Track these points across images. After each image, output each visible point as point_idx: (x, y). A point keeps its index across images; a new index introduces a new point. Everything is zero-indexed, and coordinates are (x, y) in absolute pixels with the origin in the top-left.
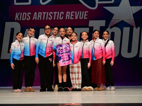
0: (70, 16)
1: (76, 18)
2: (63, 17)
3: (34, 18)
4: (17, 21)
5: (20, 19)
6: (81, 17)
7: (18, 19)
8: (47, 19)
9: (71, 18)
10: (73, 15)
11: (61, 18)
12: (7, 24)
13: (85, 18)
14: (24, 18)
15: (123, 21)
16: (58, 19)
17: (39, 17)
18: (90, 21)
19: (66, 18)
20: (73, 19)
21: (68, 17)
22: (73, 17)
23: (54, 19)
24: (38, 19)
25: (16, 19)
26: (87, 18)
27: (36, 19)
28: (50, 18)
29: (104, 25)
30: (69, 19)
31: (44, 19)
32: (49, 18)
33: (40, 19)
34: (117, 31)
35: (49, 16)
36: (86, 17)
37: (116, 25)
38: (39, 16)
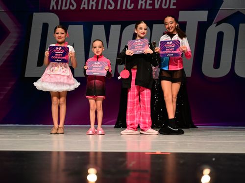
0: (146, 2)
1: (157, 6)
2: (133, 5)
3: (82, 6)
4: (53, 11)
5: (59, 8)
6: (165, 5)
7: (55, 8)
8: (105, 8)
9: (148, 7)
10: (151, 2)
11: (130, 6)
12: (36, 15)
13: (172, 7)
14: (66, 6)
15: (238, 13)
16: (124, 8)
17: (92, 5)
18: (181, 13)
19: (139, 7)
20: (151, 7)
21: (142, 4)
22: (150, 5)
23: (118, 8)
24: (90, 8)
25: (51, 8)
26: (175, 7)
27: (86, 8)
28: (111, 6)
29: (205, 19)
30: (143, 7)
31: (100, 8)
32: (109, 6)
33: (94, 8)
34: (228, 29)
35: (109, 3)
36: (174, 4)
37: (226, 20)
38: (91, 3)
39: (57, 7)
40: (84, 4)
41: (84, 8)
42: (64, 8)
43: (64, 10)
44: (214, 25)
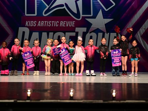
0: (63, 24)
1: (67, 26)
3: (38, 25)
4: (27, 27)
5: (29, 26)
6: (70, 25)
7: (28, 26)
8: (47, 26)
9: (64, 26)
11: (57, 25)
12: (20, 28)
13: (73, 26)
14: (32, 25)
15: (98, 28)
16: (54, 26)
17: (42, 25)
18: (76, 28)
19: (60, 26)
20: (65, 26)
21: (61, 25)
22: (65, 25)
23: (52, 26)
24: (41, 26)
25: (26, 26)
26: (74, 26)
28: (50, 25)
29: (85, 31)
30: (62, 26)
31: (45, 26)
32: (49, 25)
33: (43, 26)
34: (94, 35)
35: (49, 24)
36: (74, 25)
37: (93, 31)
38: (42, 24)
39: (28, 25)
41: (39, 26)
42: (31, 26)
43: (31, 27)
44: (89, 33)
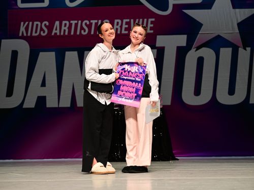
0: (121, 27)
3: (54, 31)
4: (23, 38)
5: (29, 34)
7: (25, 35)
8: (78, 33)
9: (123, 32)
10: (127, 26)
12: (5, 42)
13: (149, 31)
14: (36, 32)
15: (219, 35)
17: (65, 31)
18: (158, 37)
22: (126, 29)
23: (92, 33)
24: (62, 34)
25: (20, 35)
26: (152, 31)
27: (58, 34)
28: (85, 31)
29: (185, 45)
30: (119, 32)
31: (72, 33)
32: (82, 31)
33: (66, 33)
34: (208, 54)
35: (82, 28)
36: (151, 29)
37: (206, 44)
38: (63, 28)
39: (27, 33)
40: (56, 30)
41: (56, 34)
42: (34, 34)
43: (35, 37)
44: (193, 50)
